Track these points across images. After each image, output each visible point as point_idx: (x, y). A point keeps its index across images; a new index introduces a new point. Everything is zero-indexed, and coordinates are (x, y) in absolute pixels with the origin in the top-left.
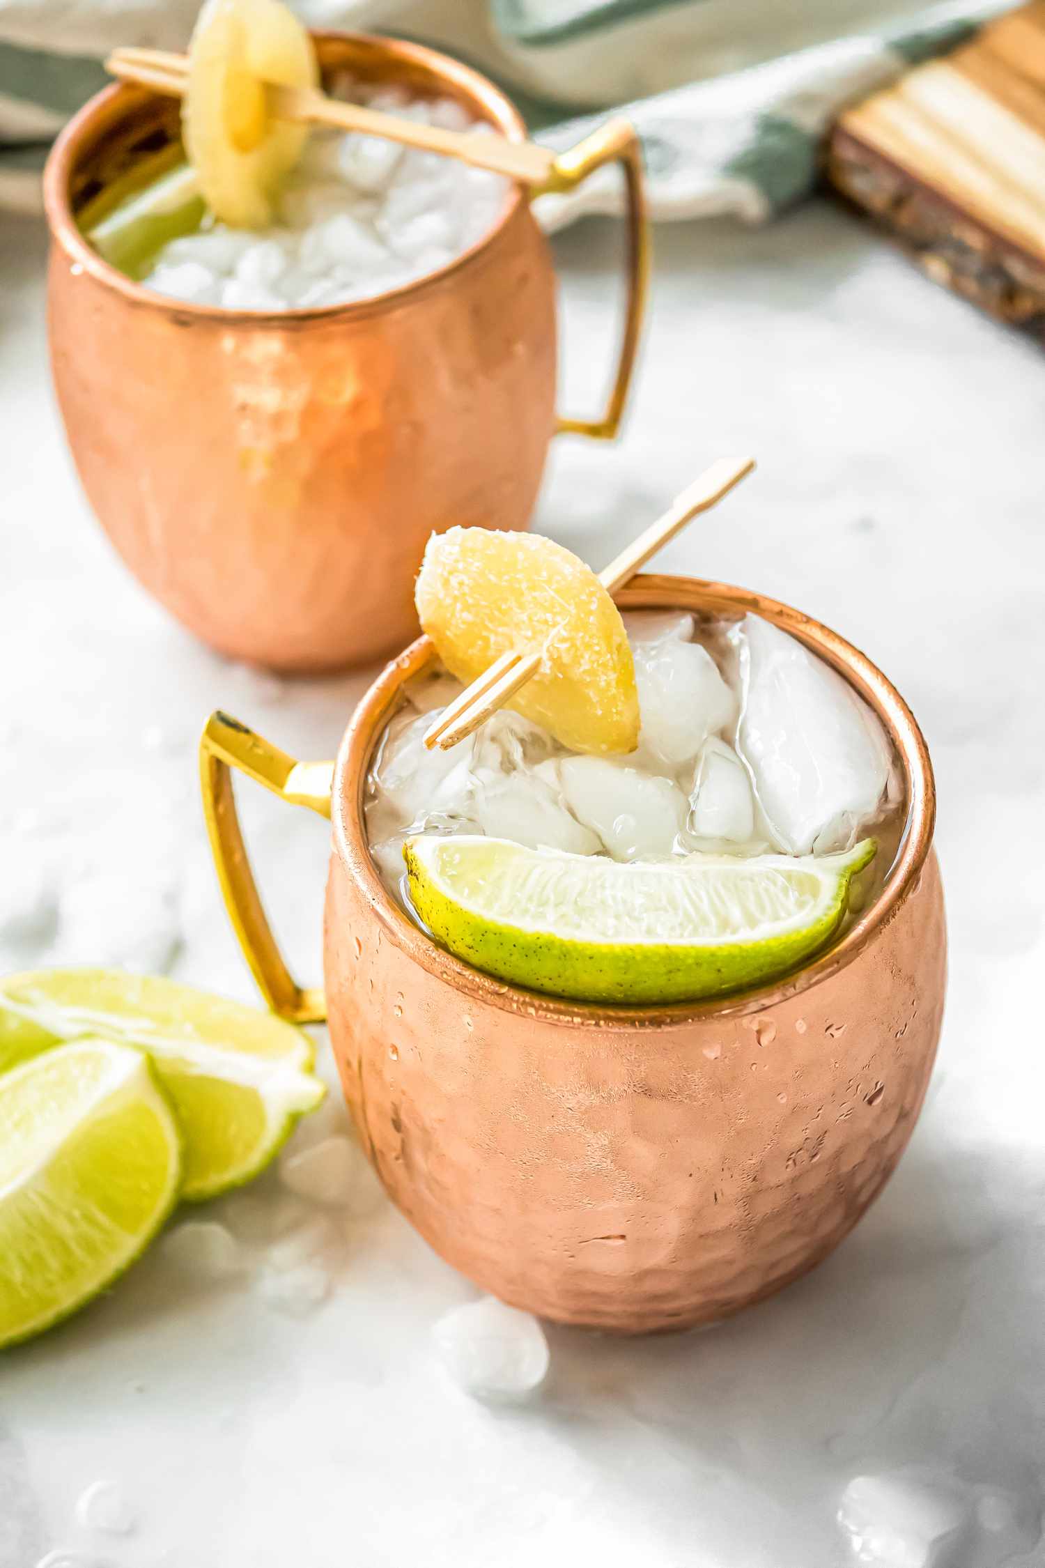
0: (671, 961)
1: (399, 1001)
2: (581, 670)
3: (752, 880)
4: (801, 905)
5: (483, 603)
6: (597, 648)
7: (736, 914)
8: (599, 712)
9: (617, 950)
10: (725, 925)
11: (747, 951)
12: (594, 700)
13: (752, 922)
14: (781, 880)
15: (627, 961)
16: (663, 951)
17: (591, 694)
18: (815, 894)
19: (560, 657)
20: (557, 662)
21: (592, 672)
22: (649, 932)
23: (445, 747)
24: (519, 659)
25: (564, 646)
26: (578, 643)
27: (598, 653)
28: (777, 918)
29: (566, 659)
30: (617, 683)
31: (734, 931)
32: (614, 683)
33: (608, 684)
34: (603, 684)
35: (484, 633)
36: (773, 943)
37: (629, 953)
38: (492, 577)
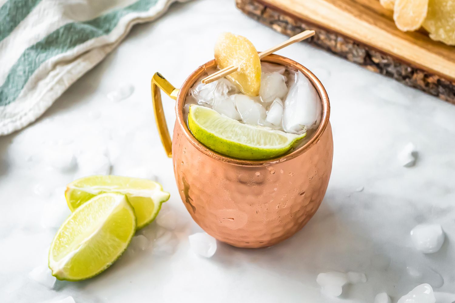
0: (241, 148)
1: (185, 150)
2: (248, 72)
3: (271, 135)
4: (279, 144)
5: (228, 52)
6: (251, 67)
7: (262, 141)
8: (250, 84)
9: (228, 142)
10: (259, 143)
11: (260, 150)
12: (249, 80)
13: (265, 144)
14: (278, 136)
15: (230, 145)
16: (239, 145)
17: (249, 79)
18: (285, 142)
19: (243, 68)
20: (242, 69)
21: (249, 73)
22: (239, 140)
23: (206, 83)
24: (233, 67)
25: (244, 65)
26: (248, 65)
27: (252, 68)
28: (272, 145)
29: (245, 69)
30: (255, 77)
31: (260, 145)
32: (254, 77)
33: (253, 77)
34: (252, 76)
35: (228, 59)
36: (267, 150)
37: (231, 143)
38: (231, 45)
